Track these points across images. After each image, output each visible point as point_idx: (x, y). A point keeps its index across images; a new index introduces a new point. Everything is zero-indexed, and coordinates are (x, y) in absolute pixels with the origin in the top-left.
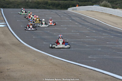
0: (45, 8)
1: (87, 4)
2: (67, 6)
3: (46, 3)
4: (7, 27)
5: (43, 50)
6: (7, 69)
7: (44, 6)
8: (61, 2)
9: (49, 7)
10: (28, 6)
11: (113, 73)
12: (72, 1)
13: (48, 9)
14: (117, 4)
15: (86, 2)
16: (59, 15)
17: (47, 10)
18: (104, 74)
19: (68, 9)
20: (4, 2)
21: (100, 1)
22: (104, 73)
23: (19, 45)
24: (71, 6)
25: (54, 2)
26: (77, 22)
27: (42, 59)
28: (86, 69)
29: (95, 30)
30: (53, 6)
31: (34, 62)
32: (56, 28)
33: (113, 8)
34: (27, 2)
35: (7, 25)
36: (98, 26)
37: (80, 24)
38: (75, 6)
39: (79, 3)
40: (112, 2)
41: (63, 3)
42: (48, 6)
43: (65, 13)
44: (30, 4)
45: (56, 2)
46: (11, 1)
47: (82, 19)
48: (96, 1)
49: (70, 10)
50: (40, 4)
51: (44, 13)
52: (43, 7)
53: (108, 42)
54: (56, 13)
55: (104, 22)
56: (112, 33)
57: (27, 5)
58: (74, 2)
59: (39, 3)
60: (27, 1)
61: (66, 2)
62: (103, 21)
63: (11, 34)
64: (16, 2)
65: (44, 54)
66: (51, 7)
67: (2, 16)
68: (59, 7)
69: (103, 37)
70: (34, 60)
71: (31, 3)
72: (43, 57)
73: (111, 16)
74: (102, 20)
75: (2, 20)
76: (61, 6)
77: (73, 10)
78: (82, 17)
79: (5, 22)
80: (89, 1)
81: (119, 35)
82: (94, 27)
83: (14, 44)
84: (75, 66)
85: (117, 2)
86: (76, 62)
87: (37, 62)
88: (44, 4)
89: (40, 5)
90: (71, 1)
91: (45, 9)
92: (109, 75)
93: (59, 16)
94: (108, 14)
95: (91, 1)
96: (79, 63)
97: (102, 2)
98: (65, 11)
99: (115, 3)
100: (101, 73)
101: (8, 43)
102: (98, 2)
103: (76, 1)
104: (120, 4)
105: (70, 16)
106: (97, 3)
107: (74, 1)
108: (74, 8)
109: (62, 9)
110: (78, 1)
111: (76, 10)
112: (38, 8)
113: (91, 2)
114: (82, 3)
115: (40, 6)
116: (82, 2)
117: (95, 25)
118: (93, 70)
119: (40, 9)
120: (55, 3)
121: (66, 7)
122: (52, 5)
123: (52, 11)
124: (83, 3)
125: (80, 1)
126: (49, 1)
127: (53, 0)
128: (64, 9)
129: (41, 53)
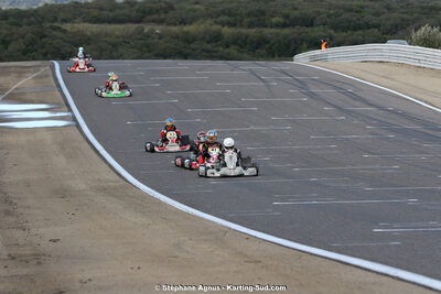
0: (211, 56)
1: (363, 36)
2: (292, 48)
3: (216, 38)
4: (78, 126)
5: (208, 206)
6: (81, 282)
7: (209, 46)
8: (267, 32)
9: (227, 50)
10: (149, 52)
12: (310, 29)
13: (222, 58)
15: (360, 32)
16: (263, 81)
17: (220, 63)
19: (296, 57)
20: (62, 38)
21: (408, 25)
23: (122, 191)
24: (305, 45)
25: (245, 31)
26: (329, 104)
27: (206, 240)
28: (367, 273)
29: (395, 131)
30: (241, 46)
31: (177, 254)
32: (252, 127)
34: (148, 36)
35: (74, 119)
36: (403, 115)
37: (340, 110)
41: (277, 35)
42: (221, 49)
43: (284, 72)
44: (156, 40)
45: (252, 31)
46: (89, 33)
47: (346, 93)
48: (397, 26)
49: (302, 59)
50: (194, 40)
51: (207, 75)
52: (203, 50)
54: (252, 72)
55: (426, 102)
57: (148, 46)
58: (316, 32)
59: (188, 39)
60: (146, 30)
61: (286, 31)
62: (423, 96)
63: (92, 152)
64: (106, 35)
65: (212, 222)
66: (233, 50)
67: (59, 86)
68: (264, 51)
69: (423, 157)
70: (178, 246)
71: (160, 37)
72: (211, 233)
74: (418, 95)
75: (59, 104)
76: (268, 46)
77: (314, 59)
78: (344, 86)
79: (70, 110)
80: (368, 26)
82: (389, 121)
83: (104, 190)
86: (330, 250)
87: (188, 252)
88: (208, 43)
89: (192, 46)
90: (304, 29)
91: (211, 58)
93: (262, 84)
95: (377, 26)
96: (339, 252)
97: (416, 30)
98: (284, 65)
100: (421, 289)
101: (83, 186)
102: (403, 28)
103: (321, 28)
105: (303, 82)
106: (400, 33)
107: (316, 29)
108: (317, 52)
109: (274, 57)
110: (331, 28)
111: (324, 59)
112: (185, 57)
113: (376, 30)
114: (344, 34)
115: (194, 50)
116: (344, 30)
117: (394, 112)
119: (195, 58)
120: (247, 38)
121: (287, 50)
122: (235, 43)
123: (236, 67)
124: (349, 32)
125: (336, 27)
126: (227, 31)
127: (242, 26)
128: (279, 56)
129: (202, 219)
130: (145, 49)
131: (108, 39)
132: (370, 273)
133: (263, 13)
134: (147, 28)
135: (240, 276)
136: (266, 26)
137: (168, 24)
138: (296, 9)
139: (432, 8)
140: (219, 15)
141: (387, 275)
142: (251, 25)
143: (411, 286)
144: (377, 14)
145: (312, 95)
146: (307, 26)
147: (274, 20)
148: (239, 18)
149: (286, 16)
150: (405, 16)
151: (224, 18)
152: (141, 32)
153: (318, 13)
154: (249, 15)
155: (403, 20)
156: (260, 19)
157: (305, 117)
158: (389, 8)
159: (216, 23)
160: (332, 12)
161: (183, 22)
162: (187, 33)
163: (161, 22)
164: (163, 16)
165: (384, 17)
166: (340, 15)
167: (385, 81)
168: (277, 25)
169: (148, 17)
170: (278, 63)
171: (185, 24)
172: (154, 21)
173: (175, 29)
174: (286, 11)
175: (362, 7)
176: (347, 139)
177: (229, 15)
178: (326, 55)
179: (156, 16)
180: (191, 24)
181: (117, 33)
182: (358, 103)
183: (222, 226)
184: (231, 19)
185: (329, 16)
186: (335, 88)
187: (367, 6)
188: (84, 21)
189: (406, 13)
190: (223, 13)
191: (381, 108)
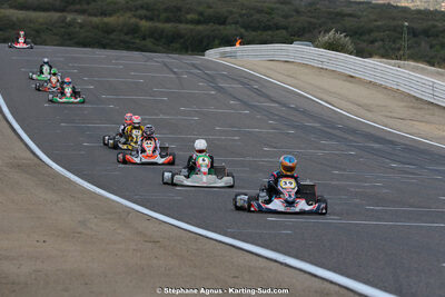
0: (128, 47)
1: (272, 37)
2: (205, 44)
3: (134, 30)
5: (115, 188)
7: (127, 38)
8: (182, 26)
9: (143, 42)
10: (71, 40)
11: (348, 276)
12: (222, 27)
13: (138, 49)
14: (372, 42)
15: (270, 33)
16: (175, 73)
17: (136, 54)
18: (317, 279)
19: (208, 52)
21: (314, 29)
22: (315, 276)
23: (34, 169)
24: (217, 42)
25: (160, 25)
26: (235, 98)
27: (110, 219)
29: (294, 127)
30: (156, 40)
31: (81, 230)
32: (161, 116)
33: (361, 53)
34: (70, 25)
36: (304, 112)
37: (246, 104)
38: (232, 44)
39: (246, 34)
40: (356, 33)
41: (191, 30)
42: (138, 41)
43: (194, 66)
44: (78, 29)
45: (168, 26)
46: (14, 19)
47: (252, 89)
48: (304, 29)
49: (213, 55)
50: (114, 31)
51: (123, 64)
52: (122, 41)
53: (336, 168)
54: (165, 65)
55: (326, 102)
56: (351, 138)
57: (69, 35)
58: (229, 30)
59: (108, 30)
60: (68, 19)
61: (200, 27)
62: (326, 97)
63: (10, 130)
64: (31, 21)
66: (148, 42)
68: (178, 45)
69: (320, 153)
70: (83, 223)
71: (81, 26)
72: (116, 212)
73: (351, 82)
74: (318, 95)
76: (182, 41)
77: (224, 55)
78: (250, 82)
80: (277, 29)
81: (376, 146)
83: (19, 167)
84: (219, 246)
85: (374, 35)
86: (225, 235)
87: (91, 229)
88: (126, 34)
89: (112, 36)
90: (217, 26)
91: (128, 48)
92: (331, 282)
93: (172, 76)
94: (340, 74)
95: (286, 28)
98: (196, 59)
99: (366, 37)
100: (306, 275)
102: (310, 31)
103: (233, 26)
104: (382, 40)
105: (213, 76)
106: (307, 35)
107: (228, 27)
108: (228, 49)
109: (187, 51)
110: (243, 27)
111: (232, 56)
112: (104, 48)
113: (284, 32)
114: (254, 33)
115: (112, 40)
116: (255, 29)
117: (296, 109)
118: (281, 263)
119: (113, 48)
120: (162, 32)
121: (200, 46)
122: (151, 36)
123: (150, 59)
124: (260, 32)
125: (246, 27)
126: (144, 24)
127: (159, 21)
128: (192, 51)
129: (107, 198)
130: (66, 37)
131: (32, 25)
132: (260, 259)
133: (179, 9)
134: (69, 17)
135: (139, 254)
136: (180, 22)
137: (90, 15)
138: (211, 7)
139: (338, 14)
140: (137, 9)
141: (276, 261)
142: (168, 20)
143: (298, 272)
144: (286, 17)
145: (220, 89)
146: (220, 24)
147: (189, 17)
148: (156, 13)
149: (201, 14)
150: (313, 20)
151: (142, 12)
152: (63, 21)
153: (231, 12)
154: (166, 10)
155: (310, 23)
156: (175, 14)
157: (212, 109)
158: (297, 12)
159: (134, 16)
160: (244, 12)
161: (104, 14)
162: (106, 24)
163: (83, 12)
164: (85, 7)
165: (291, 20)
166: (251, 16)
167: (289, 80)
168: (192, 22)
169: (72, 7)
170: (190, 57)
171: (106, 15)
172: (76, 11)
173: (96, 20)
174: (201, 9)
175: (272, 9)
176: (249, 132)
177: (147, 10)
178: (235, 52)
179: (78, 7)
180: (110, 15)
181: (41, 20)
182: (262, 99)
183: (126, 207)
184: (148, 14)
185: (241, 16)
186: (242, 83)
187: (277, 9)
188: (11, 7)
189: (314, 17)
190: (142, 7)
191: (284, 105)
